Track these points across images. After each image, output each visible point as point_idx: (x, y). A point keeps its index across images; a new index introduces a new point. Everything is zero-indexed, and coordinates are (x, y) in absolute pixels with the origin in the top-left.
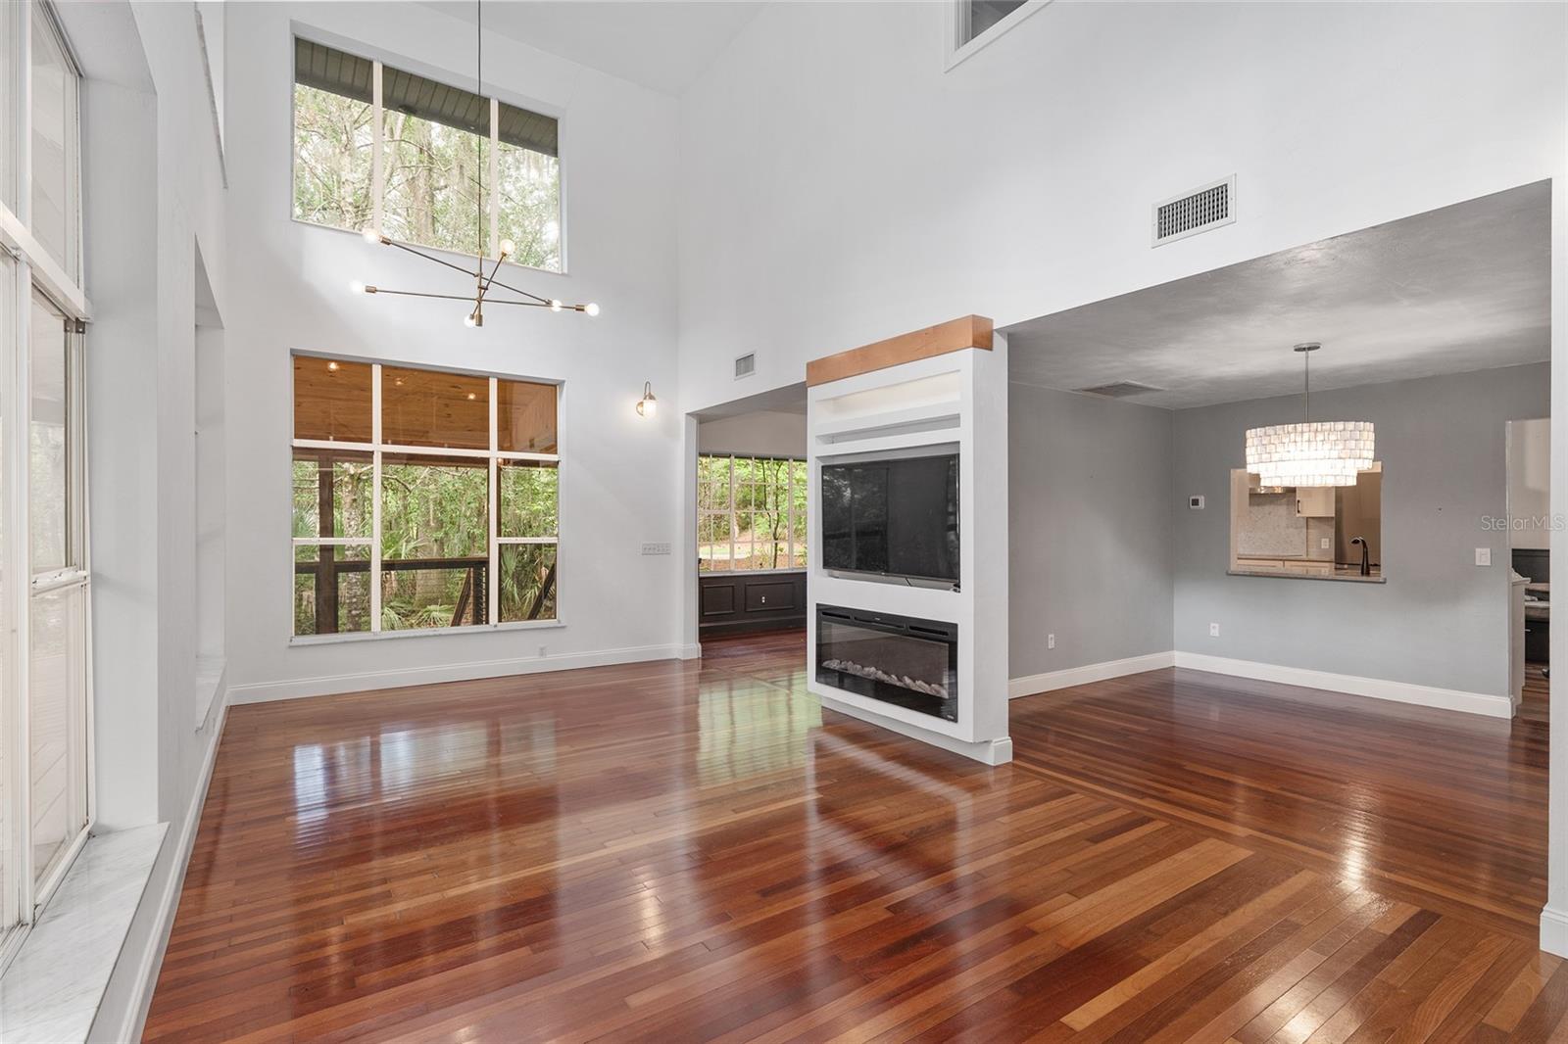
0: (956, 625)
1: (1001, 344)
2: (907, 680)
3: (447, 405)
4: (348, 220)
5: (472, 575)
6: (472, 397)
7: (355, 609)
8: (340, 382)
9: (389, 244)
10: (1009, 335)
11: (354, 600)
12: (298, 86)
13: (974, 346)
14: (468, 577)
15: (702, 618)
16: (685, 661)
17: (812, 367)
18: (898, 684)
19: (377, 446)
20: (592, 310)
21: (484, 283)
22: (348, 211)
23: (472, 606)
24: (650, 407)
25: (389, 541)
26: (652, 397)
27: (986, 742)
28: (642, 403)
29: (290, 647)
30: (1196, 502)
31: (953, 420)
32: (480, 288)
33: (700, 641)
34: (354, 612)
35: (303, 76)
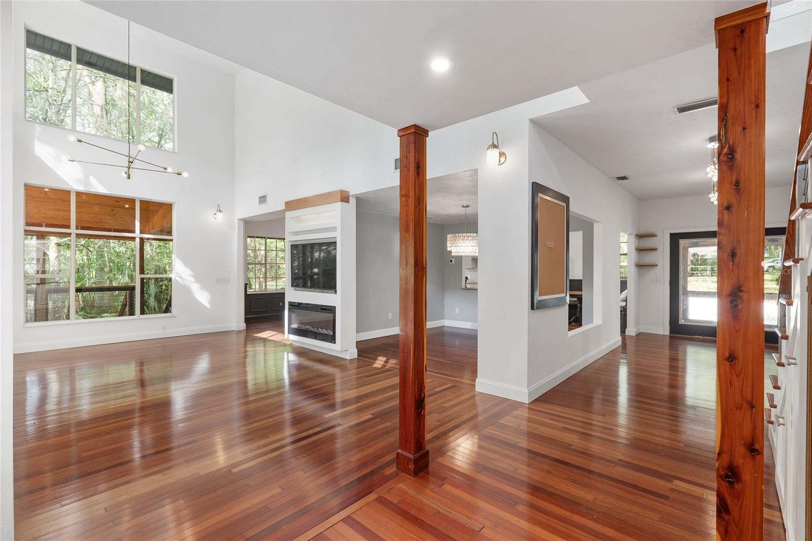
0: (335, 307)
1: (353, 201)
2: (320, 330)
3: (113, 210)
4: (53, 109)
5: (128, 294)
6: (127, 206)
7: (58, 314)
8: (50, 197)
9: (81, 142)
10: (357, 197)
11: (57, 309)
12: (28, 50)
13: (341, 201)
14: (126, 295)
15: (246, 314)
16: (237, 331)
17: (287, 204)
18: (317, 331)
19: (73, 230)
20: (185, 175)
21: (131, 160)
22: (54, 104)
23: (127, 309)
24: (220, 216)
25: (79, 279)
26: (220, 211)
27: (346, 350)
28: (215, 214)
29: (24, 328)
30: (451, 261)
31: (334, 229)
32: (129, 162)
33: (245, 322)
34: (56, 315)
35: (29, 45)
